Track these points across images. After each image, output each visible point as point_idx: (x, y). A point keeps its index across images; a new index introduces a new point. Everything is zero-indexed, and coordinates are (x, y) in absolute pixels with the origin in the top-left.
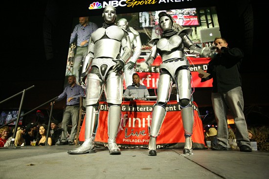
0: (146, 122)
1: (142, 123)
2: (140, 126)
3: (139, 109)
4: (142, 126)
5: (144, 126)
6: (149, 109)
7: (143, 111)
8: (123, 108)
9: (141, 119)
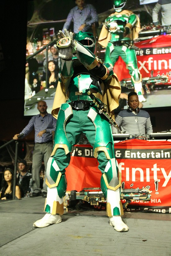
0: (152, 174)
1: (145, 175)
2: (142, 180)
3: (140, 155)
4: (145, 180)
5: (148, 180)
6: (155, 155)
7: (146, 158)
8: (117, 154)
9: (144, 170)
